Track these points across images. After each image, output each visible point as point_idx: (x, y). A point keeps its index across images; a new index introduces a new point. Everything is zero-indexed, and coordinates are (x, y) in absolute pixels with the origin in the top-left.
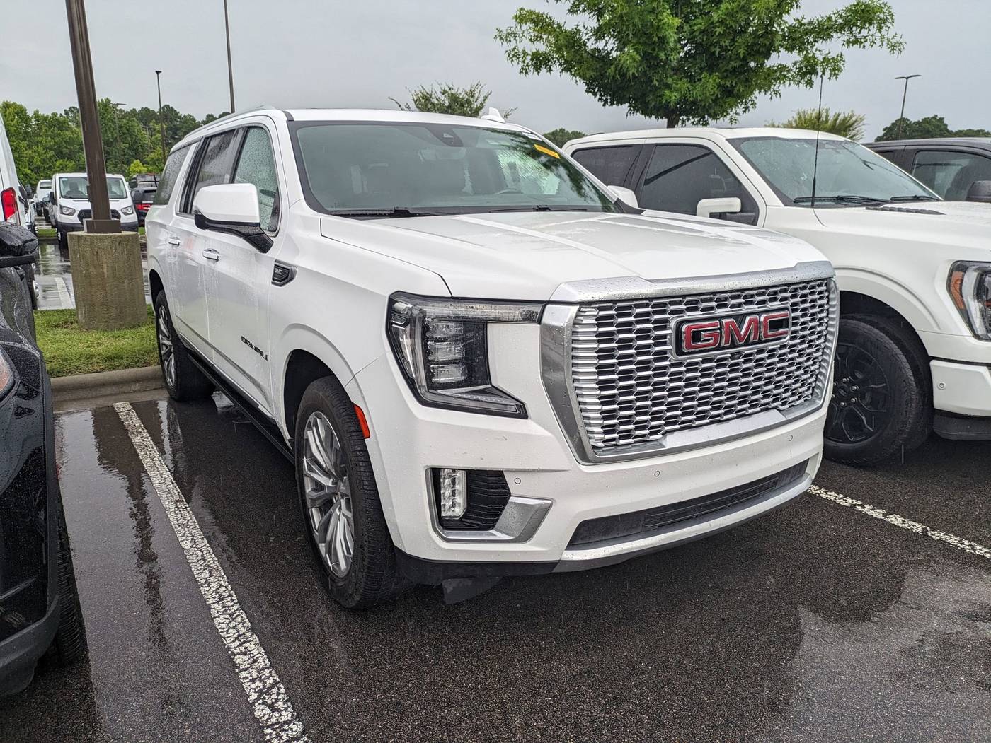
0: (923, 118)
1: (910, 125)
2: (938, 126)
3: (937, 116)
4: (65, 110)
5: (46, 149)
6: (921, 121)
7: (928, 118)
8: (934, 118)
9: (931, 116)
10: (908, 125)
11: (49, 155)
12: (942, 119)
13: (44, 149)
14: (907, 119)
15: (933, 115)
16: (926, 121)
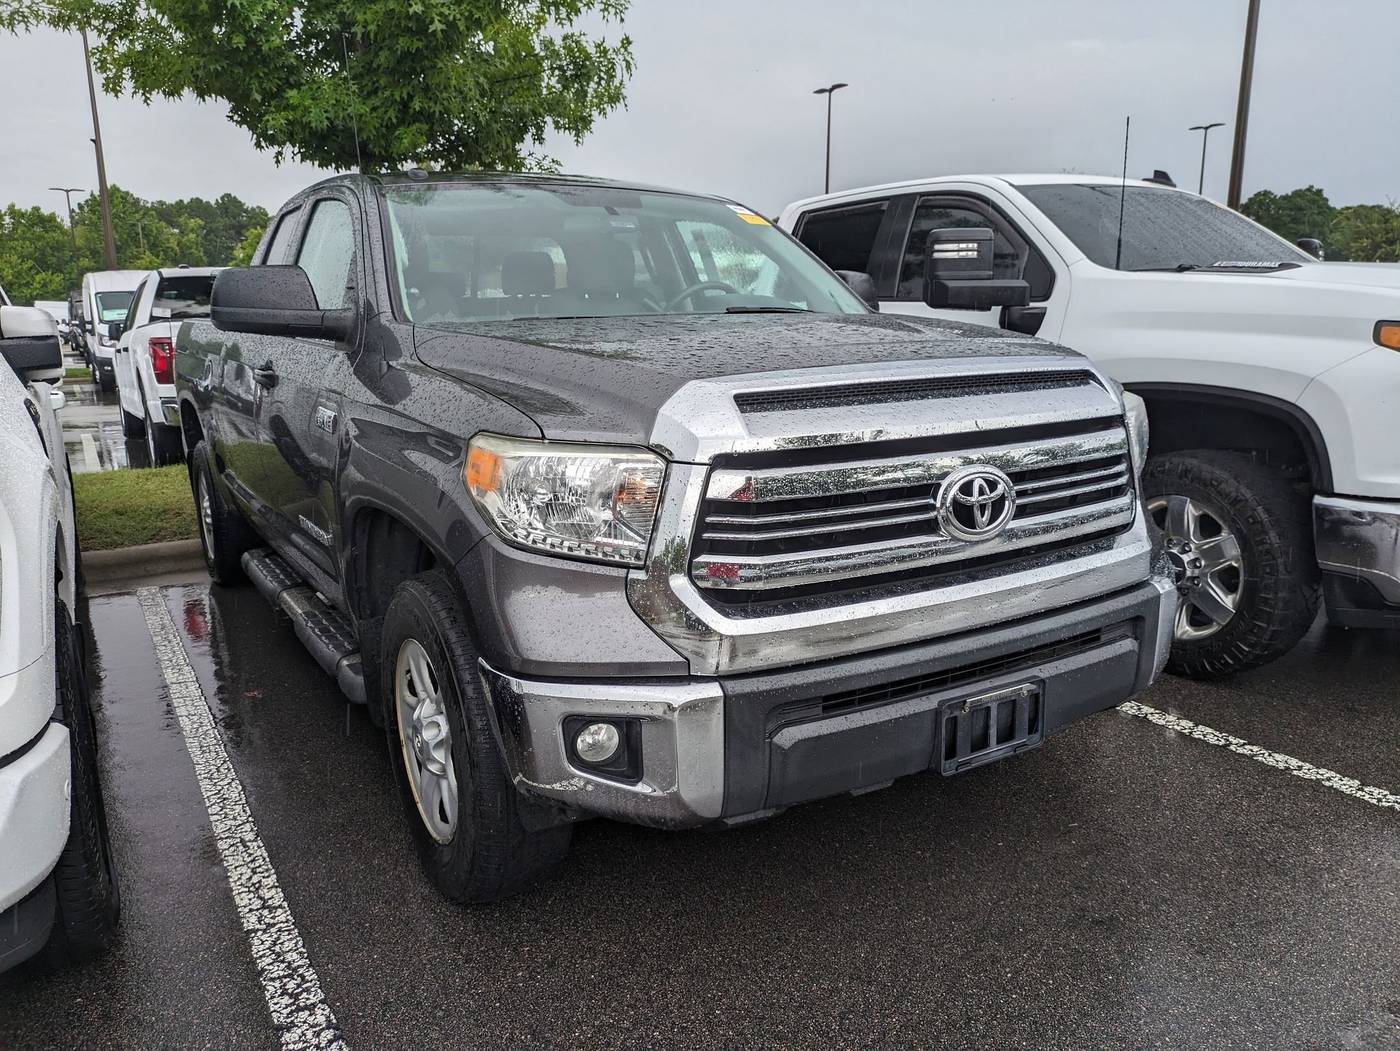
0: (1293, 189)
1: (1274, 200)
2: (1314, 202)
3: (1312, 187)
4: (79, 204)
5: (23, 258)
6: (1290, 194)
7: (1300, 190)
8: (1310, 189)
9: (1304, 187)
10: (1271, 200)
11: (25, 266)
12: (1320, 192)
13: (19, 258)
14: (1270, 192)
15: (1307, 187)
16: (1297, 194)
